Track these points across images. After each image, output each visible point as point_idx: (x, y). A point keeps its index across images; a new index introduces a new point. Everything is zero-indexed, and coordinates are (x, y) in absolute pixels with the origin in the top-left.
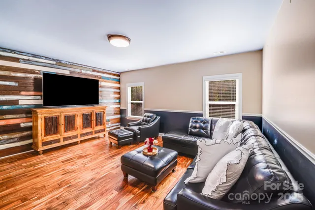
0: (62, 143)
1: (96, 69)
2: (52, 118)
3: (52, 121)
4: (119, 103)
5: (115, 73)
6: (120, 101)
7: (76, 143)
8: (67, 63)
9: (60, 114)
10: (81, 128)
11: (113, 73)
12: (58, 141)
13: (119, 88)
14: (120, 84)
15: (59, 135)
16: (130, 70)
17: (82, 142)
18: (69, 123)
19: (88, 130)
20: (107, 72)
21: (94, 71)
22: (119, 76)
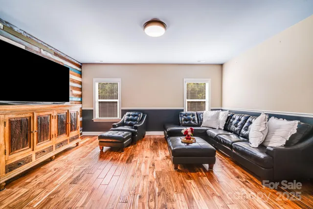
0: (35, 162)
1: (59, 53)
2: (21, 121)
3: (21, 127)
4: (81, 102)
5: (77, 63)
6: (81, 99)
7: (51, 159)
8: (22, 32)
9: (31, 115)
10: (56, 135)
11: (76, 62)
13: (81, 83)
14: (81, 77)
15: (30, 149)
16: (102, 62)
18: (42, 129)
19: (63, 138)
20: (70, 59)
21: (56, 54)
22: (80, 67)
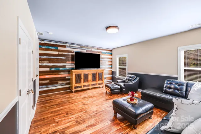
0: (82, 88)
1: (99, 48)
3: (78, 76)
4: (112, 68)
5: (109, 49)
6: (112, 66)
7: (88, 89)
8: (85, 46)
9: (82, 73)
10: (91, 81)
12: (80, 87)
13: (112, 59)
14: (112, 56)
15: (81, 84)
16: (118, 47)
17: (92, 89)
18: (85, 78)
19: (94, 83)
20: (105, 49)
22: (111, 51)
